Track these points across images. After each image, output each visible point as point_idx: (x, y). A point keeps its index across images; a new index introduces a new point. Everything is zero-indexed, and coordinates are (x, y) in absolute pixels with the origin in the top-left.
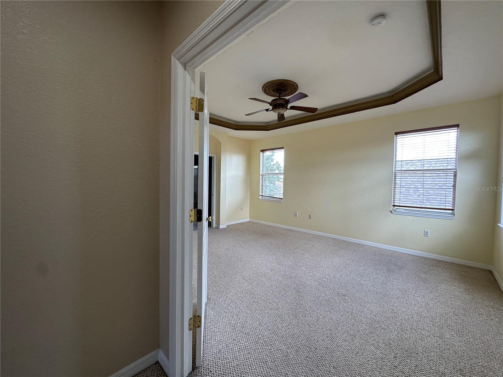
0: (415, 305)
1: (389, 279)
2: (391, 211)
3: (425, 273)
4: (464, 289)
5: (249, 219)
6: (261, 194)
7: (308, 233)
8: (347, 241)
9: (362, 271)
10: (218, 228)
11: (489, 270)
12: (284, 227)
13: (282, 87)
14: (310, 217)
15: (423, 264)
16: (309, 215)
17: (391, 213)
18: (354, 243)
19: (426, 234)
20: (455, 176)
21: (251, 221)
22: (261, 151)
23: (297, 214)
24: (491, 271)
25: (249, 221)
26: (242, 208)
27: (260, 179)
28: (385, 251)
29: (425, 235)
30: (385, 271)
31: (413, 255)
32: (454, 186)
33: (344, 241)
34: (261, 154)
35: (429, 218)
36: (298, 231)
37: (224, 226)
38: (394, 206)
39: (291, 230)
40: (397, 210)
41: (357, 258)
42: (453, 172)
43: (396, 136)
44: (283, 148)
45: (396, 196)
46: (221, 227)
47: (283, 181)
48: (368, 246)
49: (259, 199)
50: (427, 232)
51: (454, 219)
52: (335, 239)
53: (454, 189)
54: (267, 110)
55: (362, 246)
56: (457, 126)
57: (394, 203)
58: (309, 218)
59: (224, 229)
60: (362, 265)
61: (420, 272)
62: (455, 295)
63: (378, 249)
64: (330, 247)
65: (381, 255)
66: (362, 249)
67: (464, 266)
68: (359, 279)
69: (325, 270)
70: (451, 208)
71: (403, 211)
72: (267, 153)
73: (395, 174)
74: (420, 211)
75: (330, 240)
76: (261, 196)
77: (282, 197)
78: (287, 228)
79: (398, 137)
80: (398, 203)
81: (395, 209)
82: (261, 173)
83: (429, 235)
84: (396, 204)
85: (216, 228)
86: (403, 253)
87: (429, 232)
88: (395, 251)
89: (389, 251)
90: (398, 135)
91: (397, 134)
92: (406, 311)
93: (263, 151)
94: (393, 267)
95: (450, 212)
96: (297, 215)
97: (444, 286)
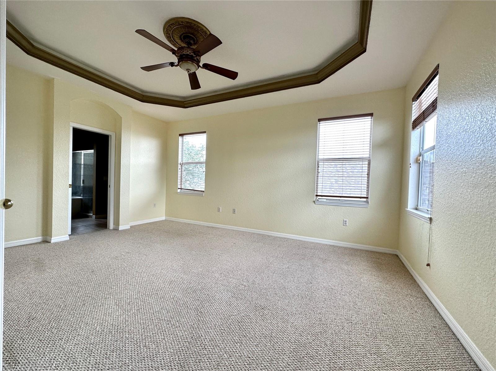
0: (343, 307)
1: (313, 276)
2: (314, 202)
3: (347, 263)
4: (383, 278)
5: (164, 217)
6: (180, 187)
7: (232, 230)
8: (271, 236)
9: (286, 270)
10: (116, 229)
11: (396, 255)
12: (205, 225)
13: (190, 34)
14: (234, 211)
15: (343, 255)
16: (233, 209)
17: (314, 204)
18: (279, 237)
19: (345, 223)
20: (369, 164)
21: (167, 219)
22: (180, 135)
23: (220, 208)
24: (397, 256)
25: (164, 219)
26: (155, 204)
27: (179, 169)
28: (309, 244)
29: (344, 225)
30: (309, 266)
31: (333, 246)
32: (368, 174)
33: (269, 236)
34: (180, 139)
35: (348, 207)
36: (220, 228)
37: (127, 227)
38: (317, 196)
39: (213, 227)
40: (320, 200)
41: (281, 255)
42: (367, 161)
43: (319, 123)
44: (205, 132)
45: (319, 186)
46: (121, 228)
47: (205, 171)
48: (292, 239)
49: (177, 193)
50: (346, 221)
51: (368, 207)
52: (260, 234)
53: (368, 177)
54: (172, 64)
55: (287, 241)
56: (371, 115)
57: (317, 192)
58: (233, 213)
59: (125, 231)
60: (286, 262)
61: (342, 264)
62: (377, 286)
63: (302, 242)
64: (254, 243)
65: (305, 249)
66: (286, 244)
67: (377, 252)
68: (282, 281)
69: (244, 274)
70: (365, 196)
71: (325, 200)
72: (187, 138)
73: (318, 163)
74: (339, 200)
75: (255, 236)
76: (180, 189)
77: (204, 190)
78: (208, 225)
79: (321, 124)
80: (320, 192)
81: (318, 199)
82: (180, 161)
83: (347, 224)
84: (319, 194)
85: (114, 229)
86: (325, 244)
87: (348, 221)
88: (317, 243)
89: (313, 243)
90: (321, 122)
91: (320, 120)
92: (335, 319)
93: (182, 135)
94: (317, 260)
95: (365, 200)
96: (220, 210)
97: (366, 277)
